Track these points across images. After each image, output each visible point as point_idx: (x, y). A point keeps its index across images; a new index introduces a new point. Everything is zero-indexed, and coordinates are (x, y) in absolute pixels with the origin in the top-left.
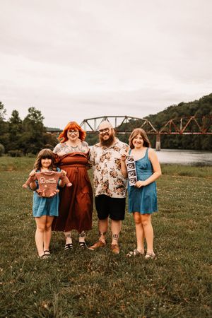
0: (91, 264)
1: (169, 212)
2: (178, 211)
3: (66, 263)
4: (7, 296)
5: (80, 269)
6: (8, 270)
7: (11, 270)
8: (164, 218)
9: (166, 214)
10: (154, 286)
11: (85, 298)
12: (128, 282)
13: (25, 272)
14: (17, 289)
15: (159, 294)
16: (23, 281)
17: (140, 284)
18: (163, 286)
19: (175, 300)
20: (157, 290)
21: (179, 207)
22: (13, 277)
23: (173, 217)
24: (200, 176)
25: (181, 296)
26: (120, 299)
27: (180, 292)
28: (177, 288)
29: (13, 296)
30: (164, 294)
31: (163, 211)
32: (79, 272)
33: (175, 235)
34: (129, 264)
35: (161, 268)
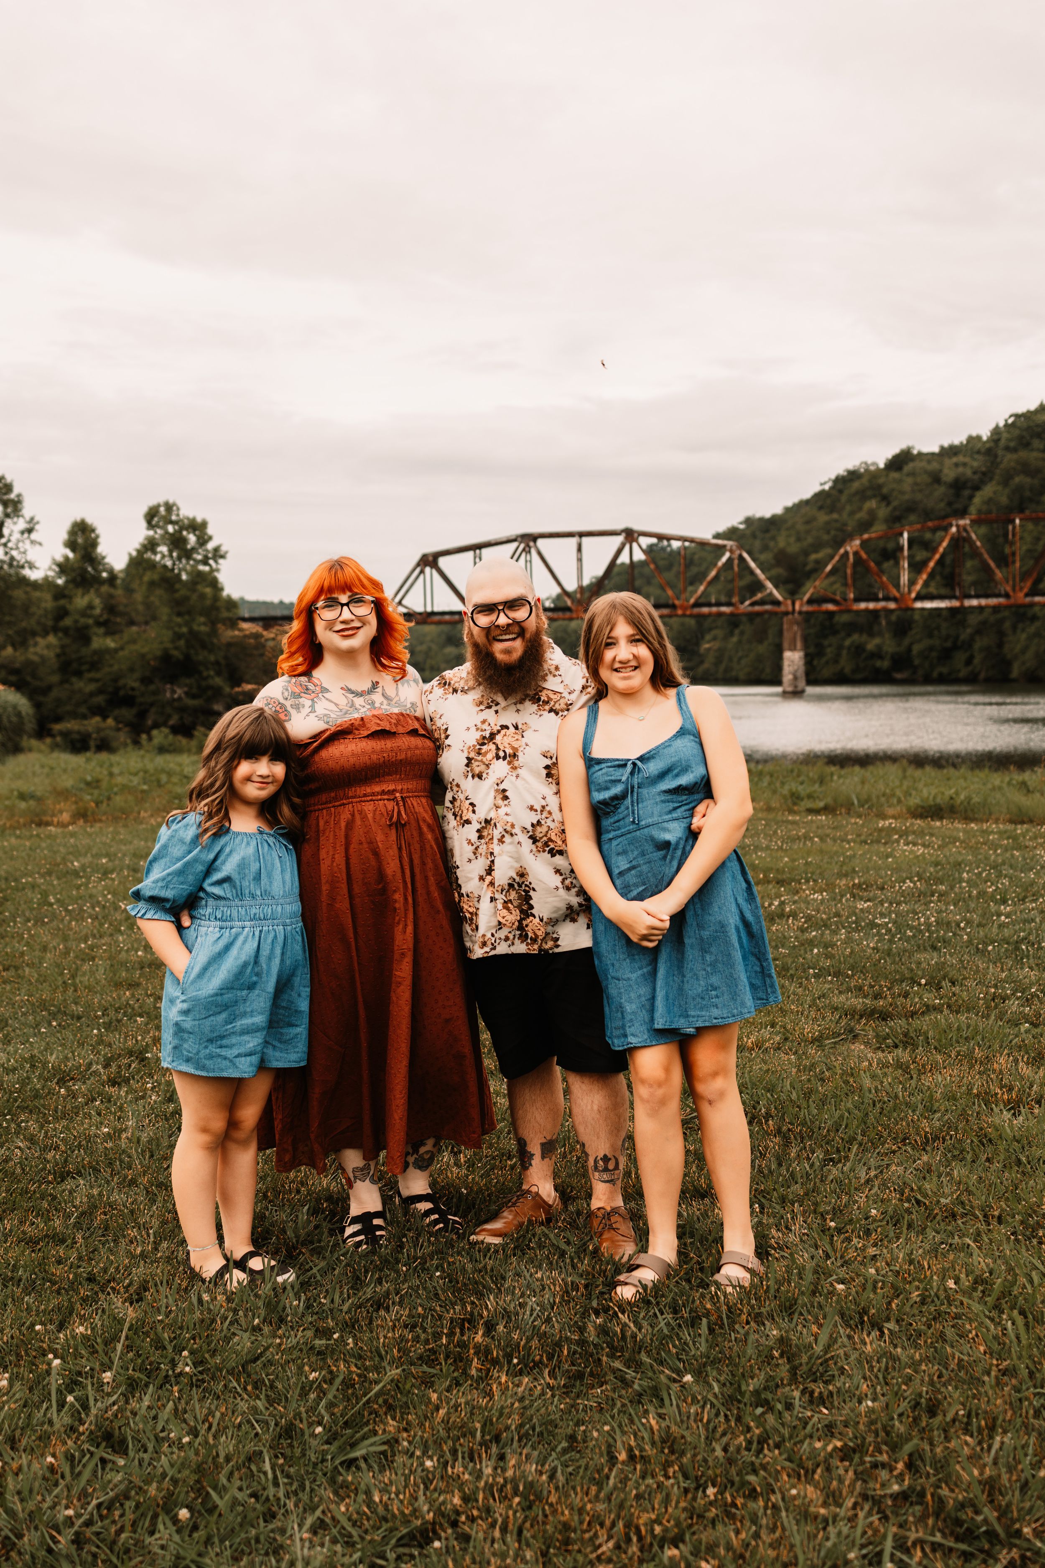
0: (490, 1327)
1: (884, 1016)
2: (929, 1009)
3: (350, 1326)
4: (29, 1540)
5: (430, 1358)
6: (39, 1384)
7: (55, 1382)
8: (858, 1047)
9: (868, 1029)
10: (845, 1454)
11: (465, 1538)
12: (695, 1434)
13: (133, 1387)
14: (84, 1496)
15: (877, 1502)
16: (120, 1448)
17: (762, 1441)
18: (895, 1448)
19: (969, 1535)
20: (862, 1476)
21: (935, 984)
22: (61, 1420)
23: (908, 1041)
24: (1020, 818)
25: (1004, 1512)
26: (662, 1542)
27: (991, 1486)
28: (973, 1458)
29: (64, 1541)
30: (903, 1497)
31: (852, 1013)
32: (428, 1382)
33: (928, 1142)
34: (694, 1322)
35: (871, 1344)
